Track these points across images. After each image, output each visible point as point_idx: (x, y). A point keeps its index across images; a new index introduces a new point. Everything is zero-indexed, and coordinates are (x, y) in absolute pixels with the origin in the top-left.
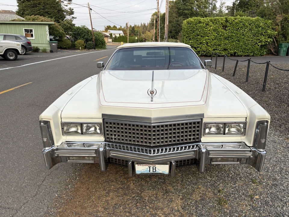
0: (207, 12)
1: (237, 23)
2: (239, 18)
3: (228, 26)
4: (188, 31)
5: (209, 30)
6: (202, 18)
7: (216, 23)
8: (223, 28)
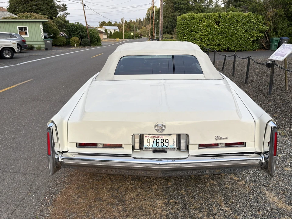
0: (203, 6)
1: (229, 19)
2: (232, 14)
3: (221, 22)
4: (182, 27)
5: (203, 26)
8: (216, 24)
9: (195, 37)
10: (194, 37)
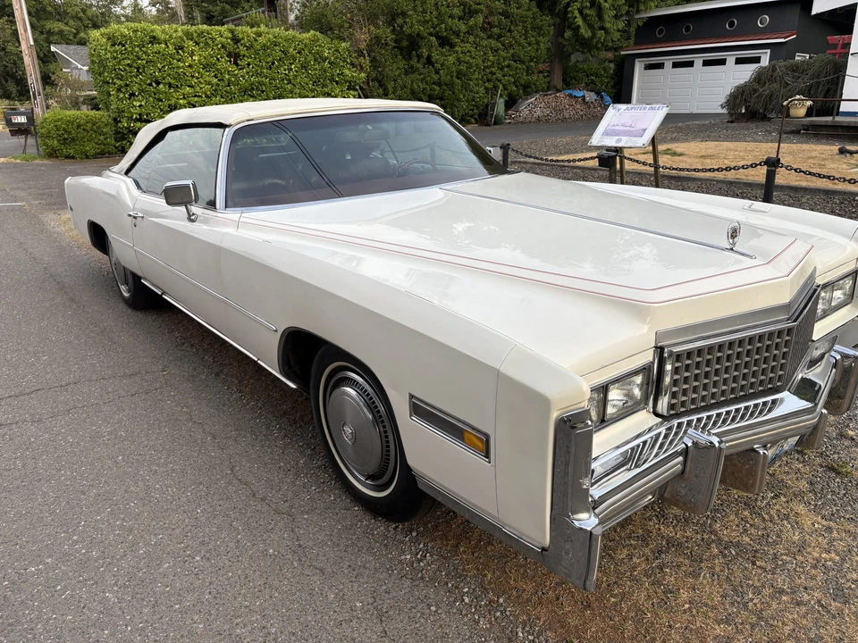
0: (94, 9)
1: (265, 47)
2: (268, 33)
3: (244, 56)
4: (119, 69)
5: (190, 66)
6: (159, 27)
7: (207, 44)
8: (230, 61)
9: (173, 102)
10: (166, 103)
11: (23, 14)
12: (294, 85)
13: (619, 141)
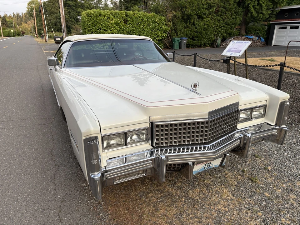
0: (93, 5)
1: (136, 18)
2: (138, 13)
3: (129, 21)
4: (89, 24)
5: (111, 24)
6: (103, 11)
7: (117, 17)
8: (124, 22)
11: (62, 6)
12: (145, 31)
13: (232, 54)
